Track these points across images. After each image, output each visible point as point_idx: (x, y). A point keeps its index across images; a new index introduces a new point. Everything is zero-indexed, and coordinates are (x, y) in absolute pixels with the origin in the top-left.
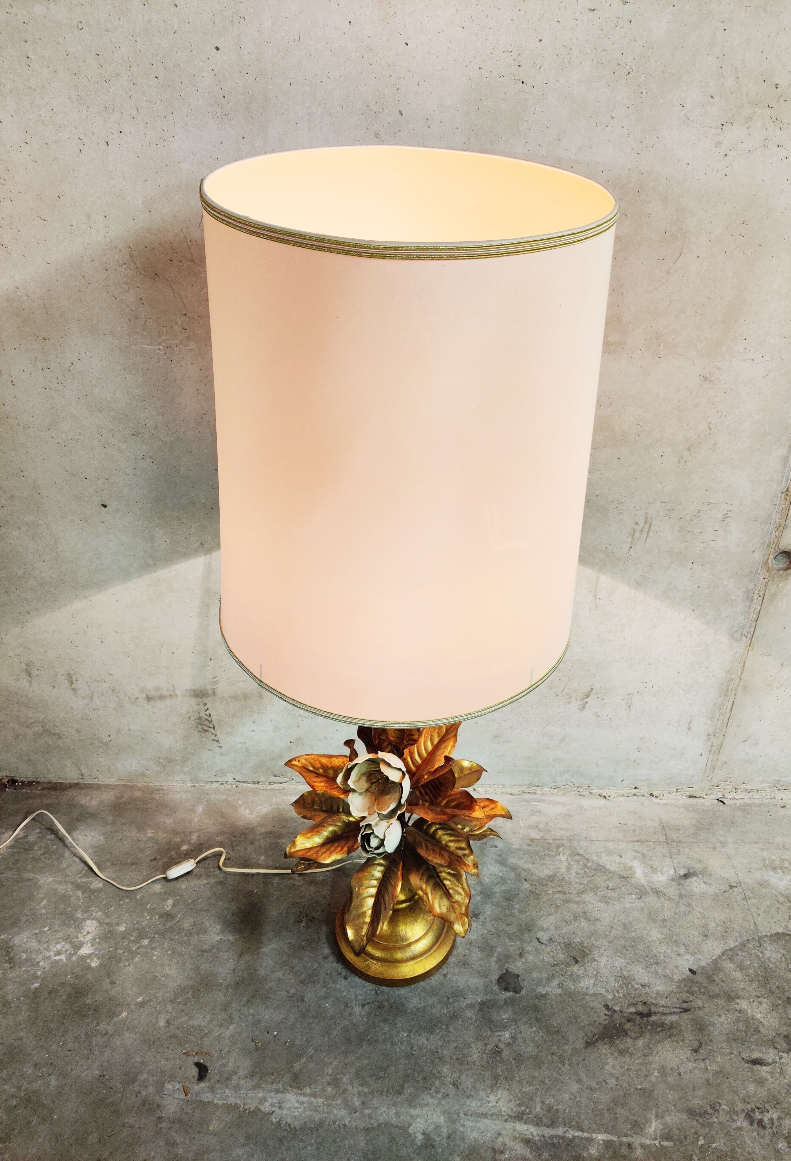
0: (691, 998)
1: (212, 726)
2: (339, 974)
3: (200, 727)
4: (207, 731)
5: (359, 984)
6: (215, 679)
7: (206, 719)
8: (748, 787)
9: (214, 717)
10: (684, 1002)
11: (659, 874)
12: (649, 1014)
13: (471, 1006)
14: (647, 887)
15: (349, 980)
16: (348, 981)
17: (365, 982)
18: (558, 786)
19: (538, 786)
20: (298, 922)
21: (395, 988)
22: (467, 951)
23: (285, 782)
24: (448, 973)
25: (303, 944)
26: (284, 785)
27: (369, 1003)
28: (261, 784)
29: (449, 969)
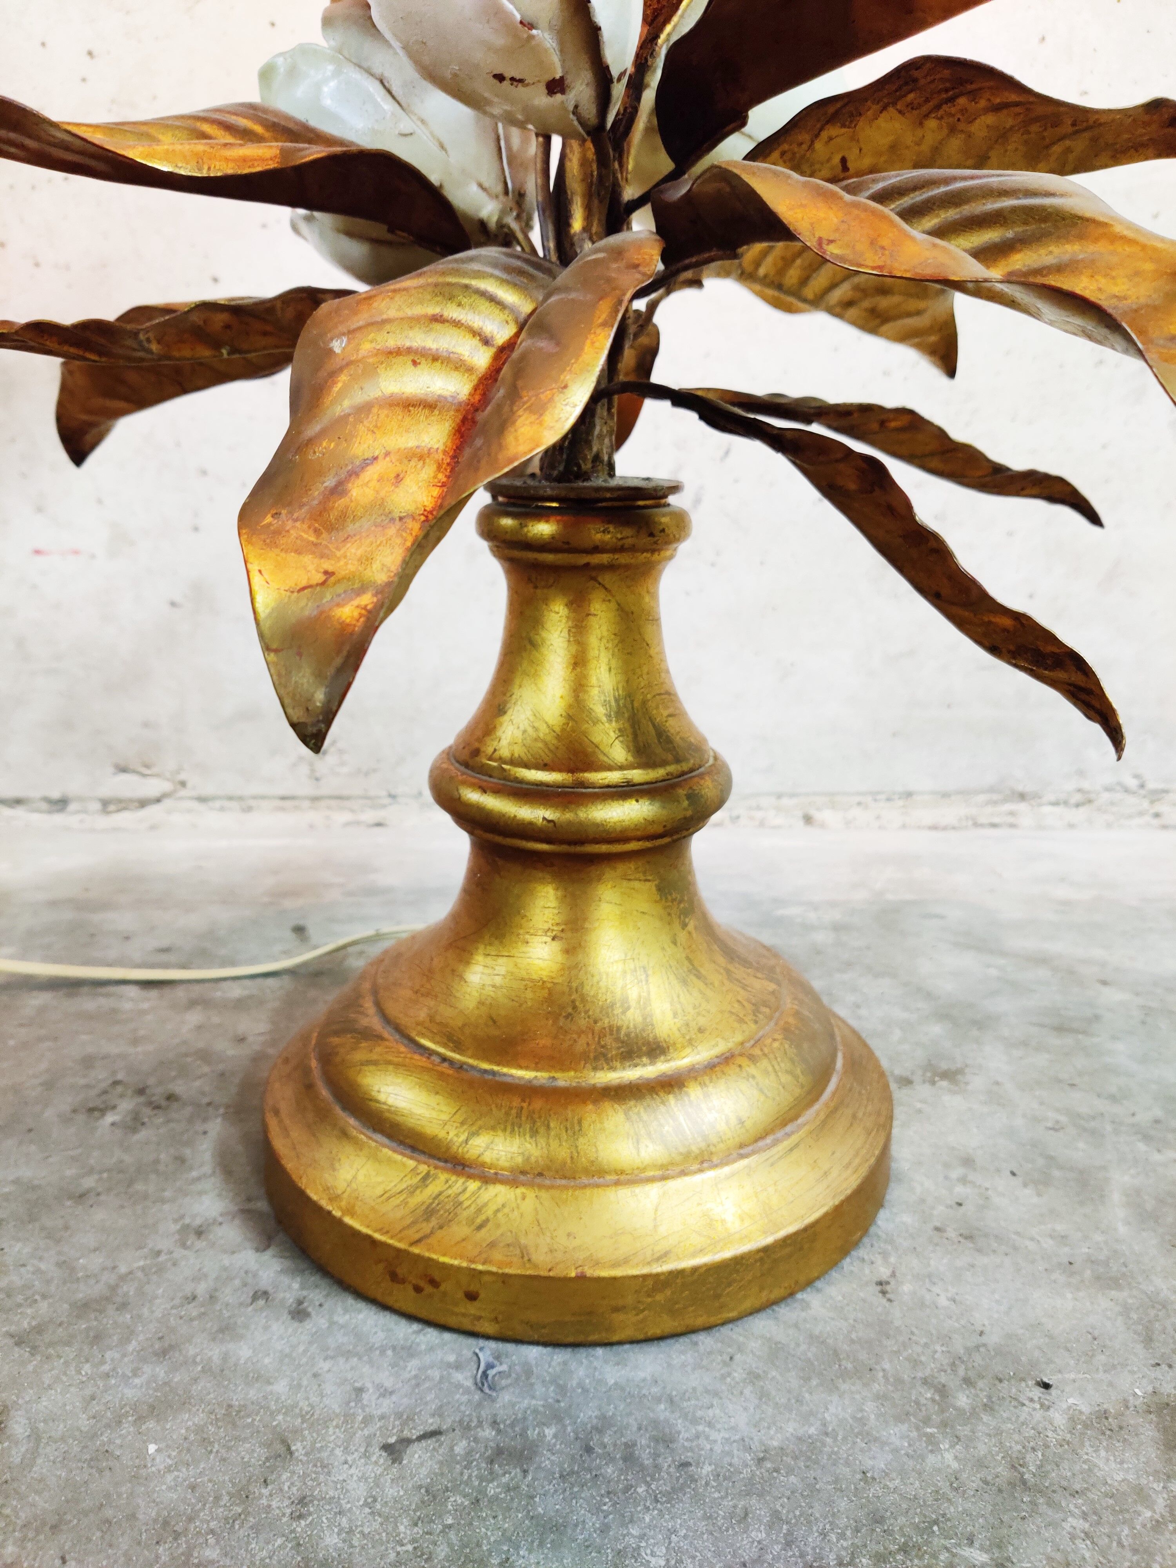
2: (262, 1295)
5: (379, 1338)
15: (318, 1321)
16: (308, 1325)
17: (416, 1326)
18: (1088, 792)
19: (1023, 797)
20: (91, 1110)
21: (600, 1351)
22: (960, 1190)
23: (158, 800)
24: (893, 1275)
25: (89, 1182)
26: (153, 810)
27: (435, 1434)
28: (78, 812)
29: (892, 1260)
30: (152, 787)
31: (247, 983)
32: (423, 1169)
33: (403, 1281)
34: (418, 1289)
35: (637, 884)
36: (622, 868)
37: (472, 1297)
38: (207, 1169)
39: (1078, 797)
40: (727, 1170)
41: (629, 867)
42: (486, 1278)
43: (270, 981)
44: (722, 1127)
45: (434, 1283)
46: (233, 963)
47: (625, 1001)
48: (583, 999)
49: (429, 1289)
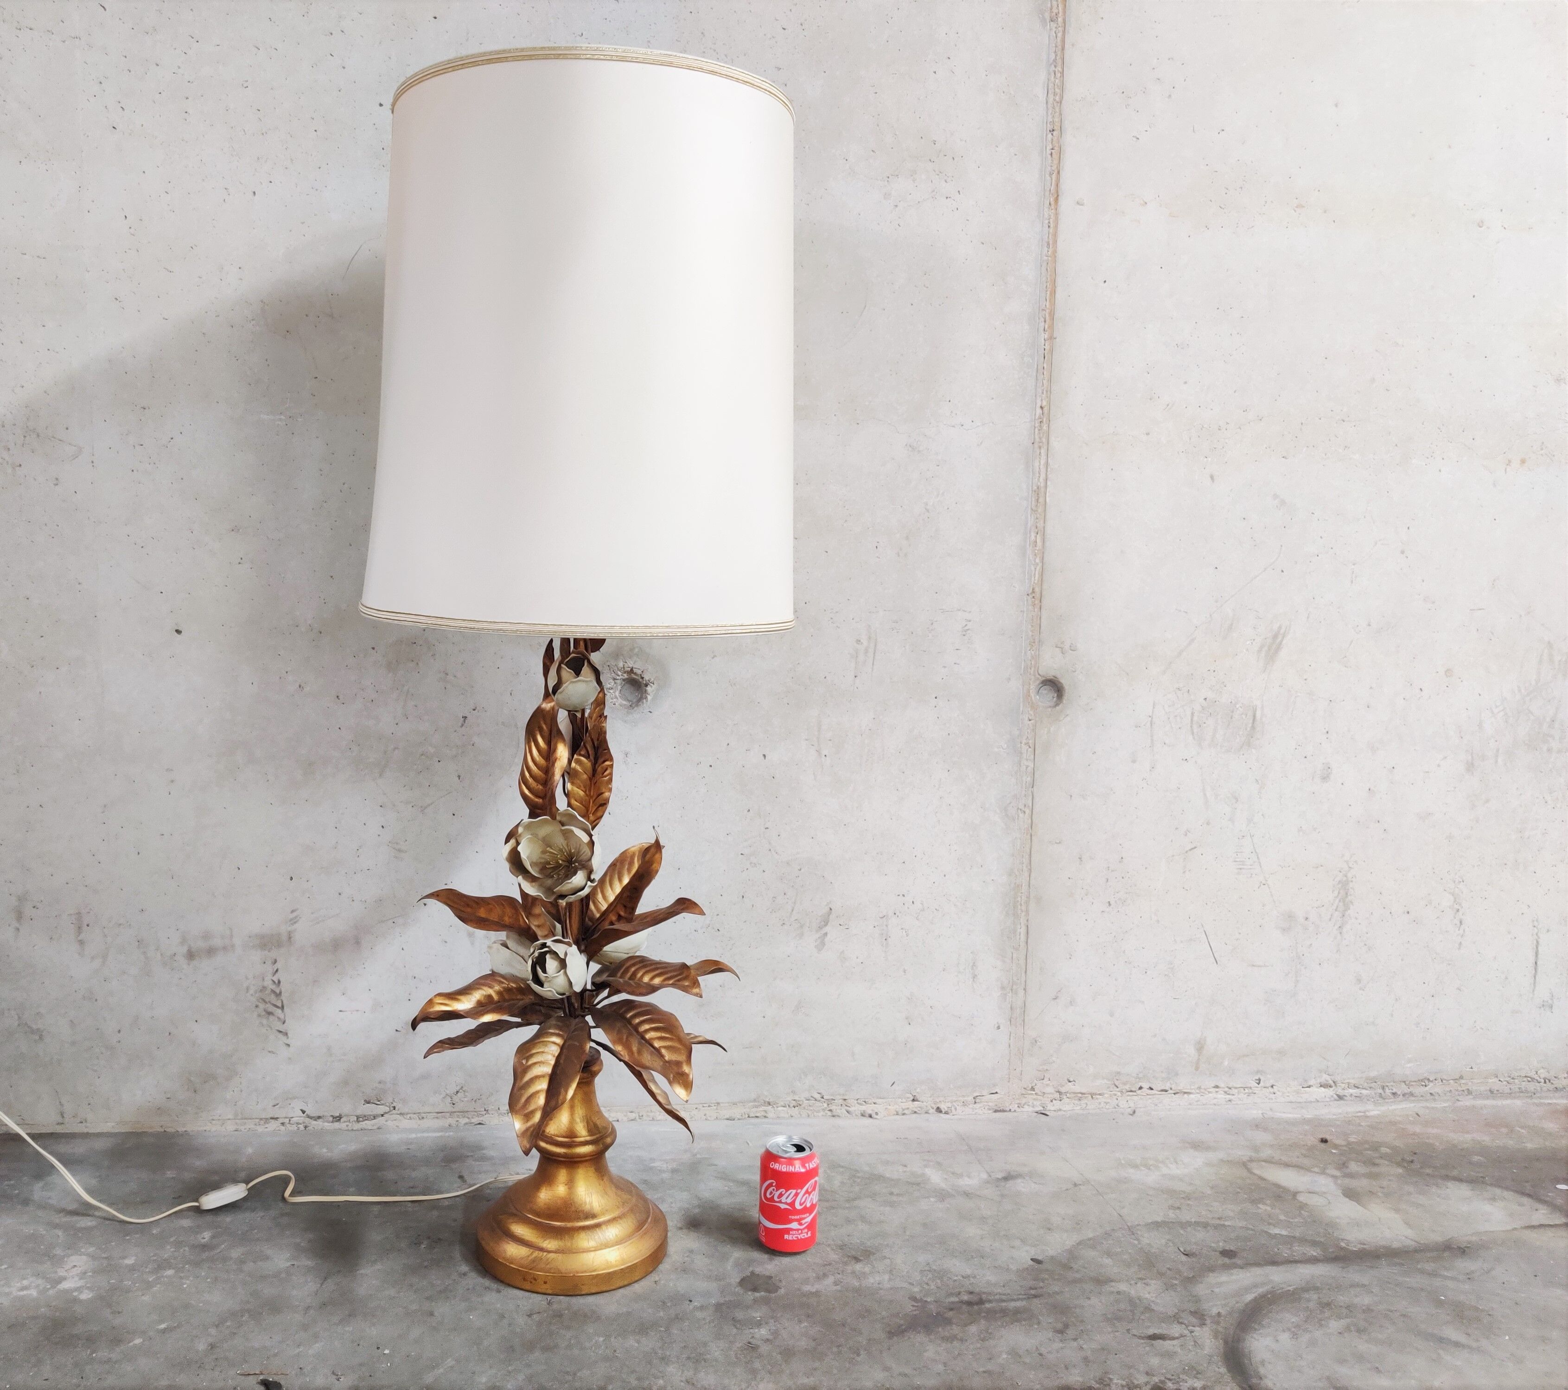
0: (1041, 1284)
1: (280, 1005)
3: (262, 1006)
4: (270, 1013)
5: (521, 1295)
6: (295, 914)
7: (273, 991)
8: (1077, 1088)
9: (284, 987)
10: (1031, 1288)
11: (966, 1178)
12: (981, 1302)
13: (702, 1308)
14: (950, 1191)
16: (502, 1293)
17: (530, 1293)
18: (799, 1101)
19: (769, 1104)
20: (415, 1244)
21: (579, 1297)
22: (686, 1259)
23: (382, 1115)
24: (660, 1280)
25: (426, 1264)
26: (380, 1121)
27: (539, 1313)
28: (345, 1122)
29: (661, 1276)
30: (381, 1109)
31: (449, 1200)
32: (531, 1250)
33: (527, 1281)
34: (531, 1282)
35: (589, 1169)
36: (585, 1164)
37: (545, 1283)
38: (460, 1259)
39: (794, 1103)
40: (612, 1248)
41: (587, 1164)
42: (550, 1277)
43: (457, 1199)
44: (611, 1237)
45: (535, 1280)
46: (442, 1193)
47: (585, 1203)
48: (574, 1203)
49: (534, 1282)
